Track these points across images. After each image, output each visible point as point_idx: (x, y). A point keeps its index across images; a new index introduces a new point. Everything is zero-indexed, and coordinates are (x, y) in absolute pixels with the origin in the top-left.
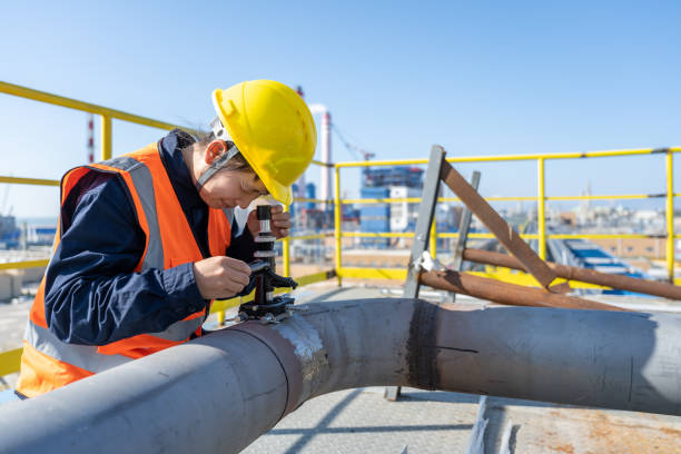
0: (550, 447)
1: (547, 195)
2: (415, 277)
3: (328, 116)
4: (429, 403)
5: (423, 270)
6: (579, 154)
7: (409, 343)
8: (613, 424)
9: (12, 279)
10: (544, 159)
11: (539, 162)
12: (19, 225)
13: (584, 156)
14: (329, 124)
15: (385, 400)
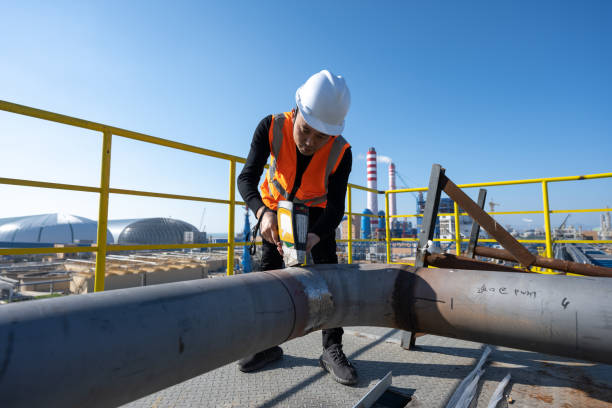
0: (531, 396)
1: (550, 209)
2: (422, 258)
3: (393, 166)
4: (435, 354)
5: (427, 254)
6: (578, 177)
7: (394, 294)
8: (597, 386)
9: (203, 268)
10: (547, 182)
11: (543, 184)
12: (208, 237)
13: (582, 178)
14: (394, 171)
15: (401, 349)
